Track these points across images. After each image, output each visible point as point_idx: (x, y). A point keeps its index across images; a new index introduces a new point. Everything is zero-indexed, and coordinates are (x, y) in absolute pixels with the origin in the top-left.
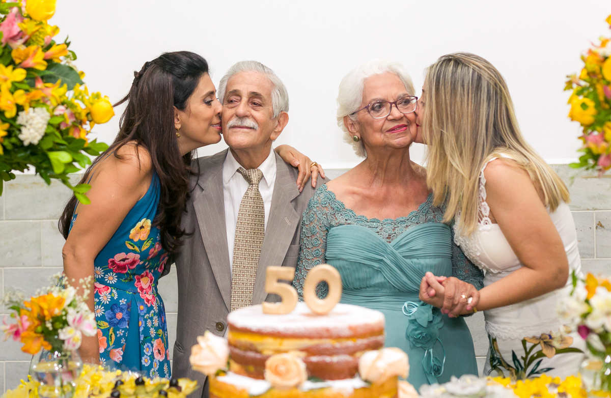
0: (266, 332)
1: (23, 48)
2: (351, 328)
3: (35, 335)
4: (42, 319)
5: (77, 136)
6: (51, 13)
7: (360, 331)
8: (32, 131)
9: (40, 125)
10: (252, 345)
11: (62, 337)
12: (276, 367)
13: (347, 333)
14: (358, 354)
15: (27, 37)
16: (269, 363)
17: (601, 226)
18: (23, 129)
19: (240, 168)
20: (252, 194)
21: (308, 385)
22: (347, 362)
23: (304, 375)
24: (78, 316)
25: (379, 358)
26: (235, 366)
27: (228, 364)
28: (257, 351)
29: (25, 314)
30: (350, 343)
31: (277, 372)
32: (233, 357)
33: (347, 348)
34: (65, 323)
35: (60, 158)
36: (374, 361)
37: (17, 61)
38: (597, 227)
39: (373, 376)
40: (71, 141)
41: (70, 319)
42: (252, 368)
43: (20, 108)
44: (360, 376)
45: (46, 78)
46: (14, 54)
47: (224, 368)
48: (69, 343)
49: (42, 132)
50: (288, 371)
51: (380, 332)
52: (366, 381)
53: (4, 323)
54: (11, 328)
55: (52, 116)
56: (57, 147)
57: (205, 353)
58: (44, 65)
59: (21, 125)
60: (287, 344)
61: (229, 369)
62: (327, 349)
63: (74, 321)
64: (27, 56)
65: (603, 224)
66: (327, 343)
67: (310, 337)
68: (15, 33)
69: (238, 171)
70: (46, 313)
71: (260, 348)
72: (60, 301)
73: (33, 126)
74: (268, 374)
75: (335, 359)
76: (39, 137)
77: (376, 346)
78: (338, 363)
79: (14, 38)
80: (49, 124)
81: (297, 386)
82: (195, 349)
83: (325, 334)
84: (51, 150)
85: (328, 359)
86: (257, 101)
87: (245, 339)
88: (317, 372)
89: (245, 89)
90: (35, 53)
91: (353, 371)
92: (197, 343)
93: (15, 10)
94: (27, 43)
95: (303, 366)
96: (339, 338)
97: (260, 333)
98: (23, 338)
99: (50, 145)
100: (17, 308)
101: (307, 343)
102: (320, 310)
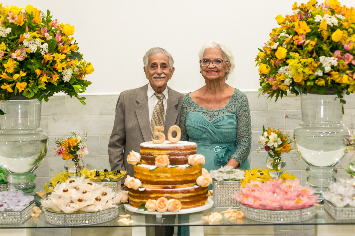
0: (155, 148)
1: (62, 46)
2: (185, 146)
3: (68, 153)
4: (70, 147)
5: (81, 79)
6: (73, 33)
7: (188, 148)
8: (67, 77)
9: (70, 75)
10: (150, 153)
11: (77, 153)
12: (159, 159)
13: (184, 148)
14: (187, 156)
15: (64, 42)
16: (156, 159)
17: (287, 117)
18: (64, 76)
19: (155, 93)
20: (160, 103)
21: (170, 166)
22: (184, 158)
23: (169, 163)
24: (83, 146)
25: (194, 157)
26: (143, 161)
27: (141, 161)
28: (151, 155)
29: (63, 146)
30: (185, 152)
31: (159, 161)
32: (142, 158)
33: (183, 153)
34: (78, 149)
35: (77, 87)
36: (193, 157)
37: (60, 51)
38: (285, 118)
39: (192, 163)
40: (79, 81)
41: (80, 147)
42: (150, 161)
43: (63, 69)
44: (188, 163)
45: (71, 57)
46: (59, 48)
47: (139, 162)
48: (80, 156)
49: (70, 77)
50: (163, 161)
51: (195, 149)
52: (190, 165)
53: (55, 149)
54: (58, 151)
55: (73, 72)
56: (75, 83)
57: (132, 157)
58: (70, 52)
59: (63, 75)
60: (162, 152)
61: (141, 163)
62: (177, 154)
63: (82, 148)
64: (64, 49)
65: (288, 116)
66: (177, 152)
67: (170, 150)
68: (60, 41)
69: (154, 94)
70: (71, 145)
71: (153, 154)
72: (76, 141)
73: (67, 75)
74: (156, 162)
75: (179, 157)
76: (69, 80)
77: (194, 153)
78: (180, 158)
79: (59, 43)
80: (72, 74)
81: (166, 166)
82: (128, 156)
83: (176, 148)
84: (74, 84)
85: (177, 157)
86: (164, 66)
87: (147, 151)
88: (173, 162)
89: (159, 61)
90: (67, 48)
91: (186, 162)
92: (130, 154)
93: (58, 31)
94: (63, 45)
95: (168, 160)
96: (181, 150)
97: (153, 149)
98: (63, 154)
99: (73, 83)
100: (59, 144)
101: (169, 152)
102: (173, 142)
